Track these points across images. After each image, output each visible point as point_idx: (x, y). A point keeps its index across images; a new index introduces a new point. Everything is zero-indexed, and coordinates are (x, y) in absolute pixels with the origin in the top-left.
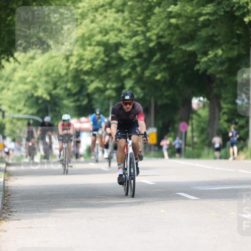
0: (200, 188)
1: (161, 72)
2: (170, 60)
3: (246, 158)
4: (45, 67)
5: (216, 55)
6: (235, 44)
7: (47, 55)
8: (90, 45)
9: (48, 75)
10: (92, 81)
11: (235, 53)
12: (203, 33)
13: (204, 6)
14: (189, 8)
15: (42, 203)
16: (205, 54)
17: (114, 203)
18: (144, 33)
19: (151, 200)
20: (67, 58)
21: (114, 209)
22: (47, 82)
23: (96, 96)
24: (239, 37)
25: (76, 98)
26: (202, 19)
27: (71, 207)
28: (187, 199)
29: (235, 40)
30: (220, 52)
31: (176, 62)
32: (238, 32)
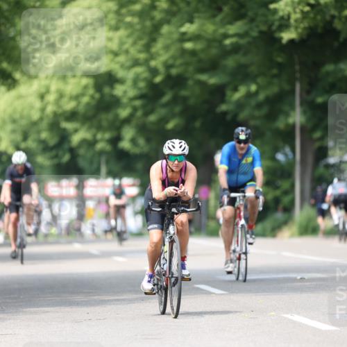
1: (173, 116)
2: (185, 99)
3: (292, 236)
4: (9, 111)
5: (249, 95)
6: (275, 76)
7: (13, 93)
8: (74, 76)
9: (14, 121)
10: (76, 131)
11: (275, 89)
12: (230, 62)
13: (231, 23)
14: (210, 28)
15: (8, 301)
16: (236, 89)
17: (108, 300)
18: (147, 62)
20: (42, 97)
21: (109, 307)
22: (13, 131)
23: (82, 151)
24: (280, 66)
25: (54, 153)
26: (228, 42)
27: (48, 305)
28: (210, 293)
29: (275, 71)
30: (253, 88)
31: (192, 102)
32: (280, 60)
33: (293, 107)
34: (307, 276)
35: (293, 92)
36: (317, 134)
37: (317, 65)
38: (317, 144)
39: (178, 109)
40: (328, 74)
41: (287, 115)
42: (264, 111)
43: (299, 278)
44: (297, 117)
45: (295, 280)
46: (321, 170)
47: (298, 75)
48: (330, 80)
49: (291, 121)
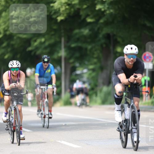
0: (32, 125)
1: (7, 53)
2: (13, 45)
3: (61, 106)
5: (41, 43)
6: (52, 35)
11: (52, 41)
16: (35, 41)
19: (2, 132)
24: (55, 30)
30: (43, 40)
31: (16, 46)
33: (61, 49)
34: (68, 123)
35: (60, 42)
36: (71, 61)
37: (71, 30)
38: (72, 65)
39: (9, 49)
40: (76, 34)
41: (58, 52)
42: (48, 50)
43: (64, 124)
44: (63, 53)
45: (62, 126)
46: (73, 77)
47: (63, 34)
48: (77, 36)
49: (60, 55)
